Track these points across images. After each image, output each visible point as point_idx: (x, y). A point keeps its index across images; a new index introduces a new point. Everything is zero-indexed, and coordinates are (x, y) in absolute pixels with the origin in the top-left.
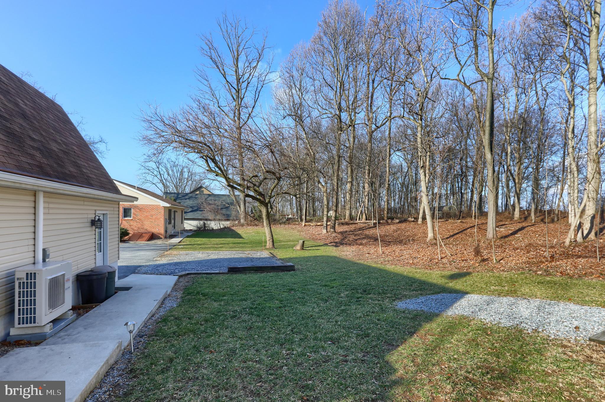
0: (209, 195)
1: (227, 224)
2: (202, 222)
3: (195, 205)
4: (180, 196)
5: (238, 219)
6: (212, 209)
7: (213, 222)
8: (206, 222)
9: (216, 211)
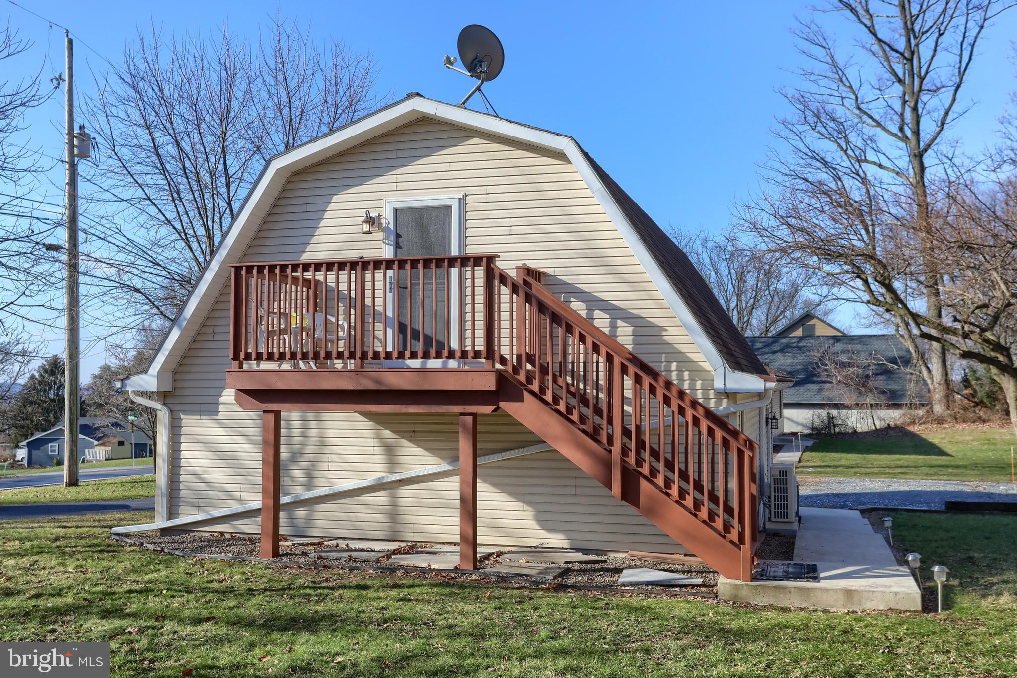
0: (836, 339)
1: (892, 416)
2: (823, 413)
3: (799, 367)
5: (926, 403)
6: (852, 379)
7: (855, 412)
8: (834, 413)
9: (862, 383)
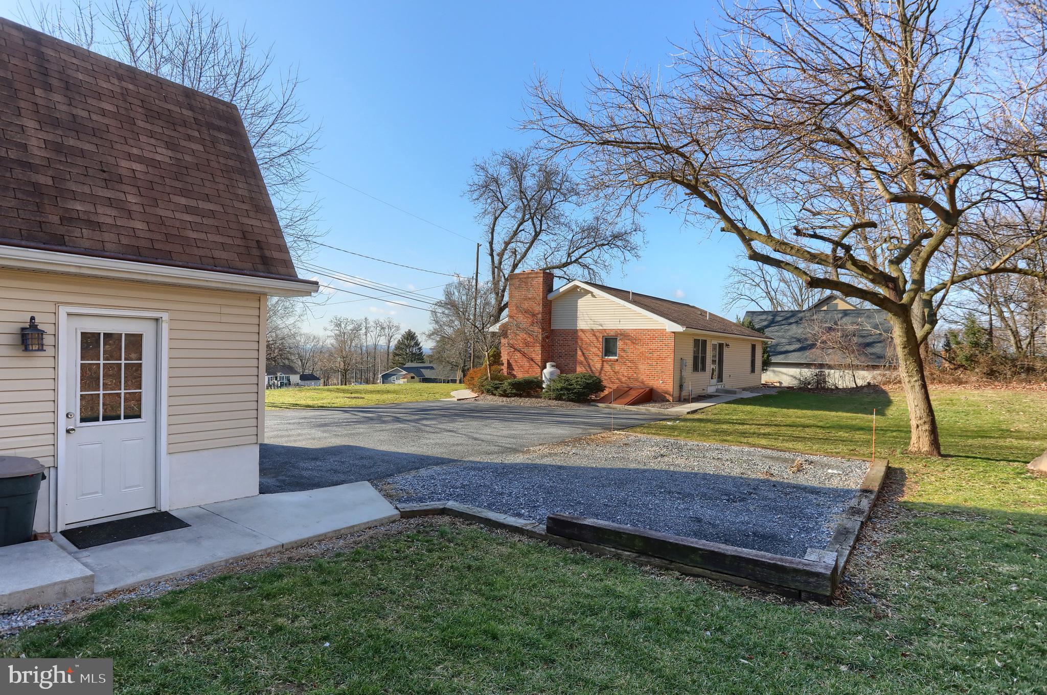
2: (815, 371)
4: (778, 319)
7: (837, 371)
8: (824, 371)
9: (845, 347)
